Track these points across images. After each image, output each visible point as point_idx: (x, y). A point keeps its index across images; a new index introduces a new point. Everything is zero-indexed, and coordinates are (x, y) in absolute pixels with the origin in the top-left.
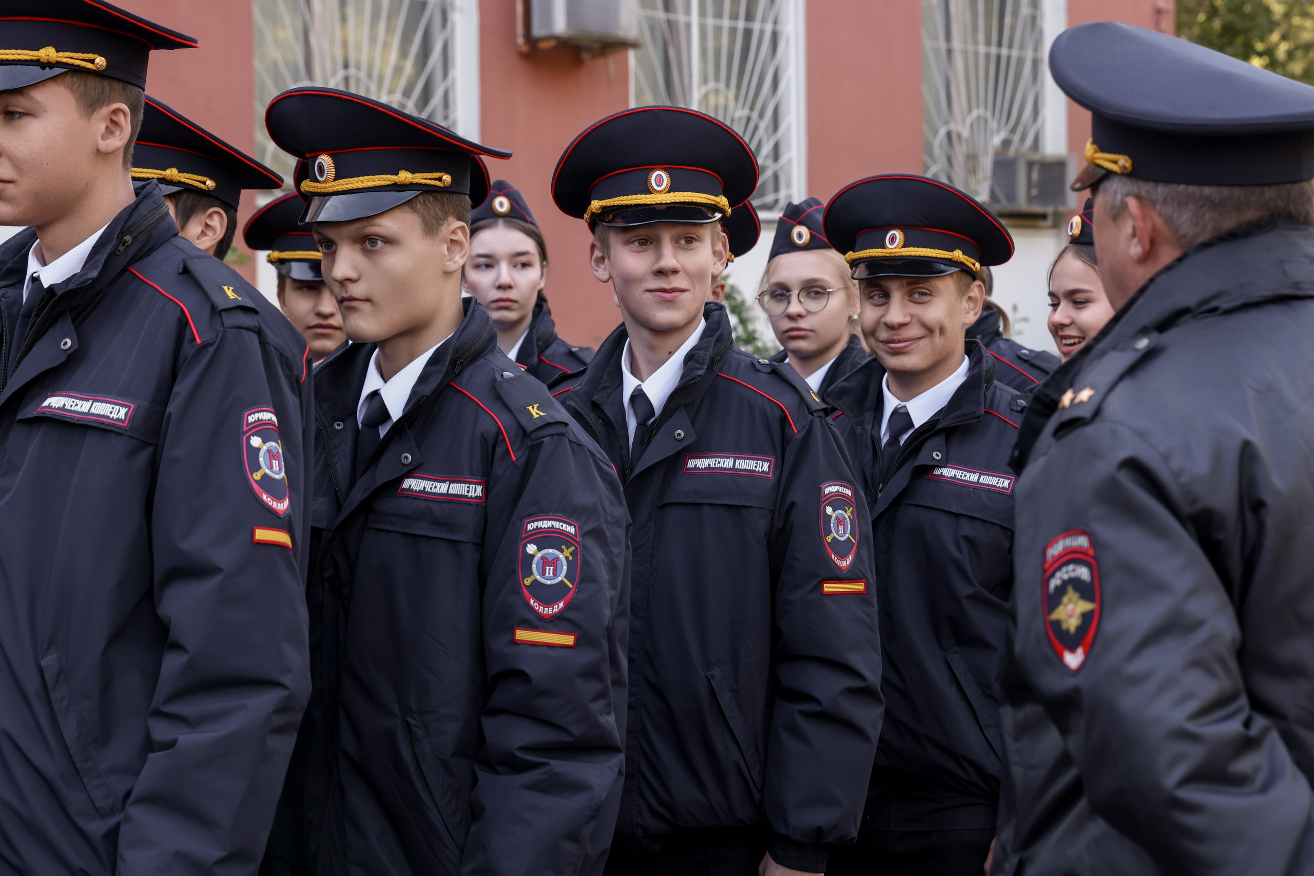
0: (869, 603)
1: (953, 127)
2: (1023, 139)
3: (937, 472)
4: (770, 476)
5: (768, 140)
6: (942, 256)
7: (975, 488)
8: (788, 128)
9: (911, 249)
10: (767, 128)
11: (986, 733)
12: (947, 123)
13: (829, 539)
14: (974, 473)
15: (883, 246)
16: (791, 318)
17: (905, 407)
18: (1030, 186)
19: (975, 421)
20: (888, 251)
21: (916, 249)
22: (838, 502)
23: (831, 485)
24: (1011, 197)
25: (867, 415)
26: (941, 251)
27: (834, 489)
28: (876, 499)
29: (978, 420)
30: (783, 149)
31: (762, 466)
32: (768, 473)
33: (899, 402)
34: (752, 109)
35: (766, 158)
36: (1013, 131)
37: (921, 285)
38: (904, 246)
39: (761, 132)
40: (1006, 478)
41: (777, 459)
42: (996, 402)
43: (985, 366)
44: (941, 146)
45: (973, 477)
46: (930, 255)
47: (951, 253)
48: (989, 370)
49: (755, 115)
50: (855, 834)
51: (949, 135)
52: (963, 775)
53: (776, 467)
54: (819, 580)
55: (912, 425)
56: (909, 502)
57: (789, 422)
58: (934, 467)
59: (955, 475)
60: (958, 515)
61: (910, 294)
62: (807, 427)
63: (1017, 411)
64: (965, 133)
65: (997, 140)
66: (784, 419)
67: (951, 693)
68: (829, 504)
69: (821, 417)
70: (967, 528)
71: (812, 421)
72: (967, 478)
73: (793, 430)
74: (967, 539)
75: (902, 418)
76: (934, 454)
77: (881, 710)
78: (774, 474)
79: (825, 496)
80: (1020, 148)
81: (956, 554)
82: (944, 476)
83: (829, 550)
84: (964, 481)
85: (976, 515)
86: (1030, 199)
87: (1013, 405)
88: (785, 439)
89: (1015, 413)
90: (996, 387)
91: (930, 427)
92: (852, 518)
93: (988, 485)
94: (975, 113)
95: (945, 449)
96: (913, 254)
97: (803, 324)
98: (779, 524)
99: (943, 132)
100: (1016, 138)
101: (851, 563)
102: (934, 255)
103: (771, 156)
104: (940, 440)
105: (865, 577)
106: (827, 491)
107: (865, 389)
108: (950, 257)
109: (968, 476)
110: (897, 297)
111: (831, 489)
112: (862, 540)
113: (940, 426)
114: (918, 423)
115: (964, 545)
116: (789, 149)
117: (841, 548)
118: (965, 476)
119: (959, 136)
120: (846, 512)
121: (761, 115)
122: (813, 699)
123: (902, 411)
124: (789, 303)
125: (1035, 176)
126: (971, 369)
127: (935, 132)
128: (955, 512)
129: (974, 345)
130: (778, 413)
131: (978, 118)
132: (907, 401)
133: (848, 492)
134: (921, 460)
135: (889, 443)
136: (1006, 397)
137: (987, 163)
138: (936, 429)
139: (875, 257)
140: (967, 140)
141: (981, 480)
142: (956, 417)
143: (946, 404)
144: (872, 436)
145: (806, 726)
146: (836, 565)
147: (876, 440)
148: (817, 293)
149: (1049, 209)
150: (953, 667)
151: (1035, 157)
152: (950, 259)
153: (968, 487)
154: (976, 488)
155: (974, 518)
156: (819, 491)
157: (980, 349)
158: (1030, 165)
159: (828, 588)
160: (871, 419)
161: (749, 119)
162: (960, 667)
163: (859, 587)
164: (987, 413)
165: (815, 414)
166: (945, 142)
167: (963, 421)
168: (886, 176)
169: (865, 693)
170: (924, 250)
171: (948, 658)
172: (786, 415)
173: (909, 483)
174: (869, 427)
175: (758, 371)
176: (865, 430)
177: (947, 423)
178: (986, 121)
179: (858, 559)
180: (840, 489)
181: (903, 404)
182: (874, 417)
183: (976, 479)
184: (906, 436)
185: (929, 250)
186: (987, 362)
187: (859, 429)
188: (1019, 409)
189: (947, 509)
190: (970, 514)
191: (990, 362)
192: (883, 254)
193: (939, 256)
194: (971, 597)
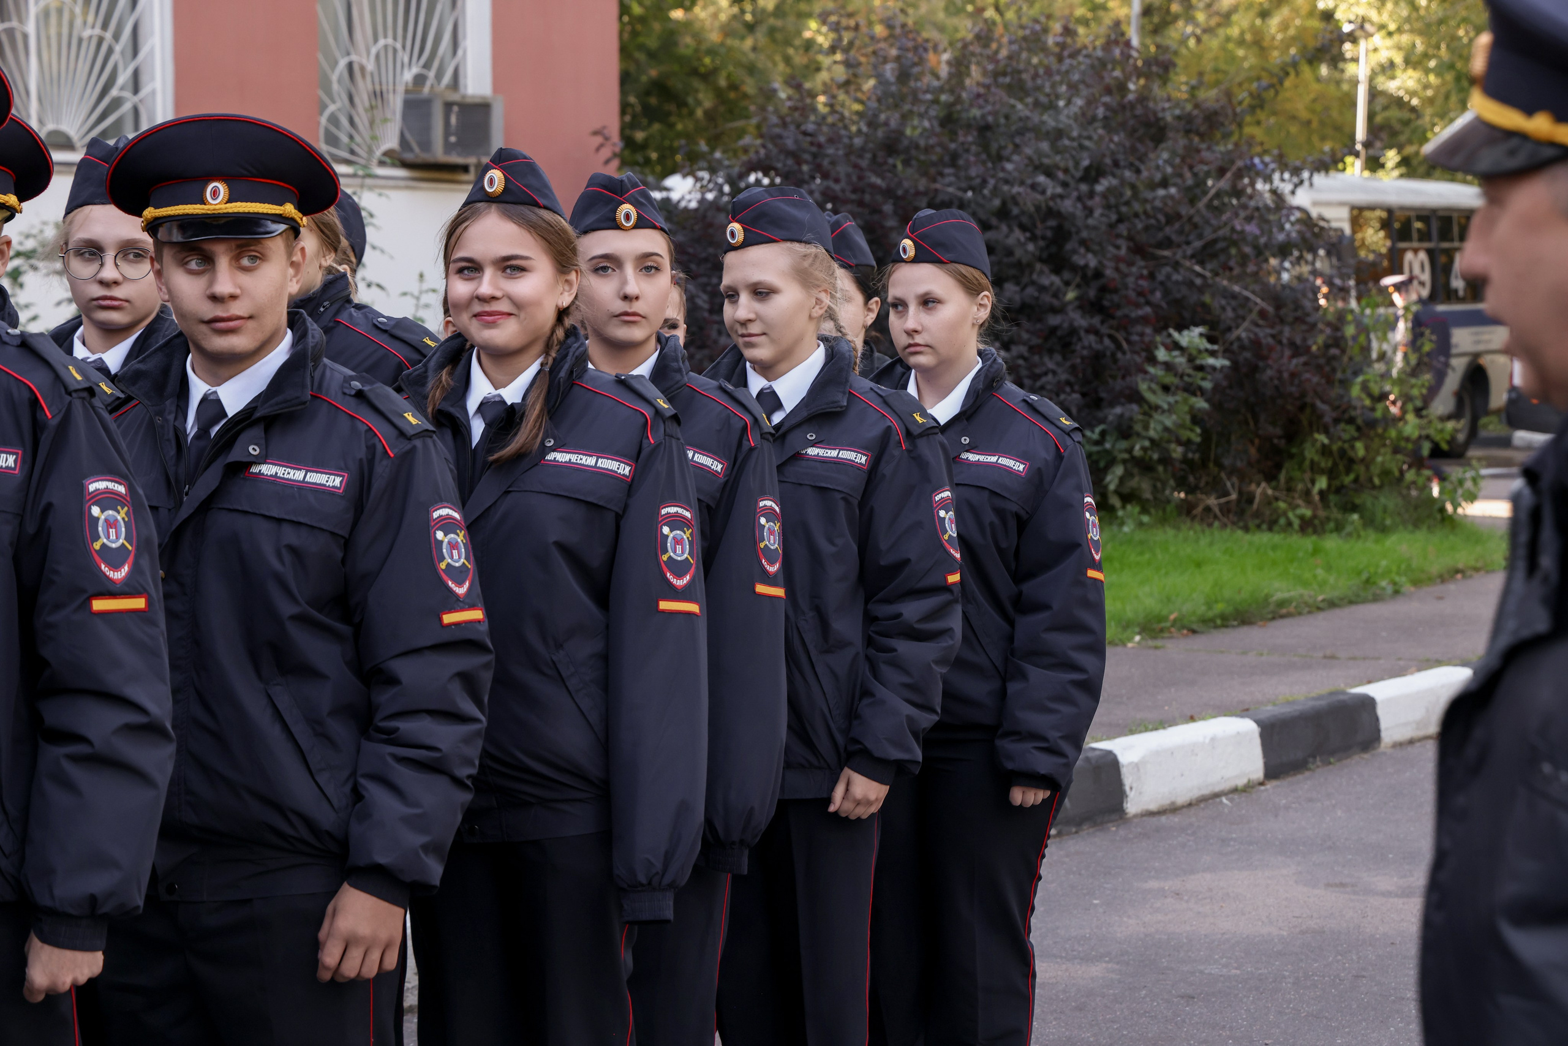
0: (152, 623)
1: (354, 57)
2: (439, 76)
3: (255, 469)
4: (17, 472)
5: (125, 68)
6: (273, 212)
7: (300, 488)
8: (152, 52)
9: (239, 204)
10: (123, 53)
11: (318, 778)
12: (348, 54)
13: (97, 546)
14: (300, 469)
15: (203, 201)
16: (103, 283)
17: (215, 392)
18: (447, 133)
19: (299, 407)
20: (212, 207)
21: (244, 204)
22: (107, 500)
23: (98, 481)
24: (426, 145)
25: (168, 402)
26: (271, 206)
27: (101, 485)
28: (181, 502)
29: (303, 406)
30: (144, 78)
31: (7, 460)
32: (14, 469)
33: (208, 387)
34: (105, 27)
35: (122, 89)
36: (427, 66)
37: (252, 248)
38: (229, 201)
39: (116, 57)
40: (338, 475)
41: (24, 452)
42: (325, 384)
43: (310, 341)
44: (339, 81)
45: (298, 475)
46: (261, 211)
47: (282, 208)
48: (316, 346)
49: (108, 35)
50: (140, 902)
51: (350, 66)
52: (288, 830)
53: (24, 461)
54: (85, 596)
55: (226, 415)
56: (220, 506)
57: (41, 406)
58: (250, 464)
59: (276, 473)
60: (279, 521)
61: (237, 258)
62: (64, 409)
63: (350, 395)
64: (370, 66)
65: (408, 76)
66: (34, 403)
67: (274, 732)
68: (96, 503)
69: (83, 398)
70: (290, 536)
71: (70, 403)
72: (291, 476)
73: (46, 415)
74: (292, 549)
75: (212, 406)
76: (250, 449)
77: (171, 749)
78: (21, 469)
79: (89, 494)
80: (436, 86)
81: (276, 564)
82: (263, 474)
83: (97, 558)
84: (288, 479)
85: (302, 520)
86: (448, 147)
87: (346, 388)
88: (37, 426)
89: (348, 398)
90: (325, 366)
91: (247, 417)
92: (126, 519)
93: (315, 484)
94: (382, 42)
95: (263, 442)
96: (241, 210)
97: (117, 292)
98: (31, 529)
99: (343, 63)
100: (431, 74)
101: (127, 574)
102: (265, 211)
103: (130, 86)
104: (258, 431)
105: (145, 590)
106: (92, 487)
107: (166, 371)
108: (281, 212)
109: (292, 474)
110: (223, 263)
111: (97, 486)
112: (143, 545)
113: (258, 414)
114: (231, 411)
115: (287, 557)
116: (153, 79)
117: (115, 558)
118: (289, 473)
119: (363, 69)
120: (119, 512)
121: (117, 37)
122: (80, 739)
123: (212, 397)
124: (102, 265)
125: (453, 120)
126: (294, 344)
127: (334, 64)
128: (277, 516)
129: (298, 316)
130: (26, 395)
131: (386, 47)
132: (219, 385)
133: (121, 489)
134: (235, 455)
135: (197, 437)
136: (339, 378)
137: (396, 102)
138: (253, 418)
139: (192, 215)
140: (372, 74)
141: (308, 479)
142: (277, 404)
143: (264, 387)
144: (175, 428)
145: (75, 772)
146: (107, 577)
147: (179, 434)
148: (137, 255)
149: (471, 160)
150: (276, 702)
151: (454, 97)
152: (280, 215)
153: (292, 487)
154: (302, 488)
155: (299, 524)
156: (81, 489)
157: (304, 321)
158: (448, 106)
159: (98, 605)
160: (174, 408)
161: (101, 40)
162: (283, 701)
163: (139, 603)
164: (314, 397)
165: (74, 395)
166: (346, 75)
167: (286, 408)
168: (204, 116)
169: (152, 729)
170: (253, 204)
171: (269, 692)
172: (37, 399)
173: (221, 483)
174: (171, 417)
175: (5, 343)
176: (166, 420)
177: (266, 411)
178: (395, 51)
179: (136, 570)
180: (111, 485)
181: (214, 389)
182: (178, 406)
183: (301, 478)
184: (217, 428)
185: (258, 204)
186: (313, 337)
187: (158, 420)
188: (353, 392)
189: (267, 513)
190: (295, 519)
191: (317, 336)
192: (204, 212)
193: (270, 212)
194: (294, 618)
